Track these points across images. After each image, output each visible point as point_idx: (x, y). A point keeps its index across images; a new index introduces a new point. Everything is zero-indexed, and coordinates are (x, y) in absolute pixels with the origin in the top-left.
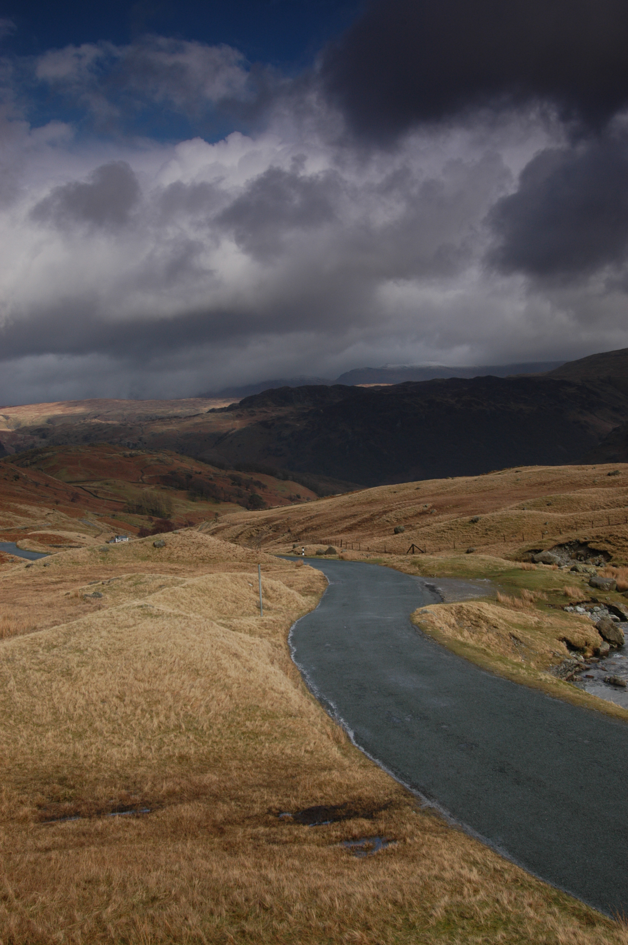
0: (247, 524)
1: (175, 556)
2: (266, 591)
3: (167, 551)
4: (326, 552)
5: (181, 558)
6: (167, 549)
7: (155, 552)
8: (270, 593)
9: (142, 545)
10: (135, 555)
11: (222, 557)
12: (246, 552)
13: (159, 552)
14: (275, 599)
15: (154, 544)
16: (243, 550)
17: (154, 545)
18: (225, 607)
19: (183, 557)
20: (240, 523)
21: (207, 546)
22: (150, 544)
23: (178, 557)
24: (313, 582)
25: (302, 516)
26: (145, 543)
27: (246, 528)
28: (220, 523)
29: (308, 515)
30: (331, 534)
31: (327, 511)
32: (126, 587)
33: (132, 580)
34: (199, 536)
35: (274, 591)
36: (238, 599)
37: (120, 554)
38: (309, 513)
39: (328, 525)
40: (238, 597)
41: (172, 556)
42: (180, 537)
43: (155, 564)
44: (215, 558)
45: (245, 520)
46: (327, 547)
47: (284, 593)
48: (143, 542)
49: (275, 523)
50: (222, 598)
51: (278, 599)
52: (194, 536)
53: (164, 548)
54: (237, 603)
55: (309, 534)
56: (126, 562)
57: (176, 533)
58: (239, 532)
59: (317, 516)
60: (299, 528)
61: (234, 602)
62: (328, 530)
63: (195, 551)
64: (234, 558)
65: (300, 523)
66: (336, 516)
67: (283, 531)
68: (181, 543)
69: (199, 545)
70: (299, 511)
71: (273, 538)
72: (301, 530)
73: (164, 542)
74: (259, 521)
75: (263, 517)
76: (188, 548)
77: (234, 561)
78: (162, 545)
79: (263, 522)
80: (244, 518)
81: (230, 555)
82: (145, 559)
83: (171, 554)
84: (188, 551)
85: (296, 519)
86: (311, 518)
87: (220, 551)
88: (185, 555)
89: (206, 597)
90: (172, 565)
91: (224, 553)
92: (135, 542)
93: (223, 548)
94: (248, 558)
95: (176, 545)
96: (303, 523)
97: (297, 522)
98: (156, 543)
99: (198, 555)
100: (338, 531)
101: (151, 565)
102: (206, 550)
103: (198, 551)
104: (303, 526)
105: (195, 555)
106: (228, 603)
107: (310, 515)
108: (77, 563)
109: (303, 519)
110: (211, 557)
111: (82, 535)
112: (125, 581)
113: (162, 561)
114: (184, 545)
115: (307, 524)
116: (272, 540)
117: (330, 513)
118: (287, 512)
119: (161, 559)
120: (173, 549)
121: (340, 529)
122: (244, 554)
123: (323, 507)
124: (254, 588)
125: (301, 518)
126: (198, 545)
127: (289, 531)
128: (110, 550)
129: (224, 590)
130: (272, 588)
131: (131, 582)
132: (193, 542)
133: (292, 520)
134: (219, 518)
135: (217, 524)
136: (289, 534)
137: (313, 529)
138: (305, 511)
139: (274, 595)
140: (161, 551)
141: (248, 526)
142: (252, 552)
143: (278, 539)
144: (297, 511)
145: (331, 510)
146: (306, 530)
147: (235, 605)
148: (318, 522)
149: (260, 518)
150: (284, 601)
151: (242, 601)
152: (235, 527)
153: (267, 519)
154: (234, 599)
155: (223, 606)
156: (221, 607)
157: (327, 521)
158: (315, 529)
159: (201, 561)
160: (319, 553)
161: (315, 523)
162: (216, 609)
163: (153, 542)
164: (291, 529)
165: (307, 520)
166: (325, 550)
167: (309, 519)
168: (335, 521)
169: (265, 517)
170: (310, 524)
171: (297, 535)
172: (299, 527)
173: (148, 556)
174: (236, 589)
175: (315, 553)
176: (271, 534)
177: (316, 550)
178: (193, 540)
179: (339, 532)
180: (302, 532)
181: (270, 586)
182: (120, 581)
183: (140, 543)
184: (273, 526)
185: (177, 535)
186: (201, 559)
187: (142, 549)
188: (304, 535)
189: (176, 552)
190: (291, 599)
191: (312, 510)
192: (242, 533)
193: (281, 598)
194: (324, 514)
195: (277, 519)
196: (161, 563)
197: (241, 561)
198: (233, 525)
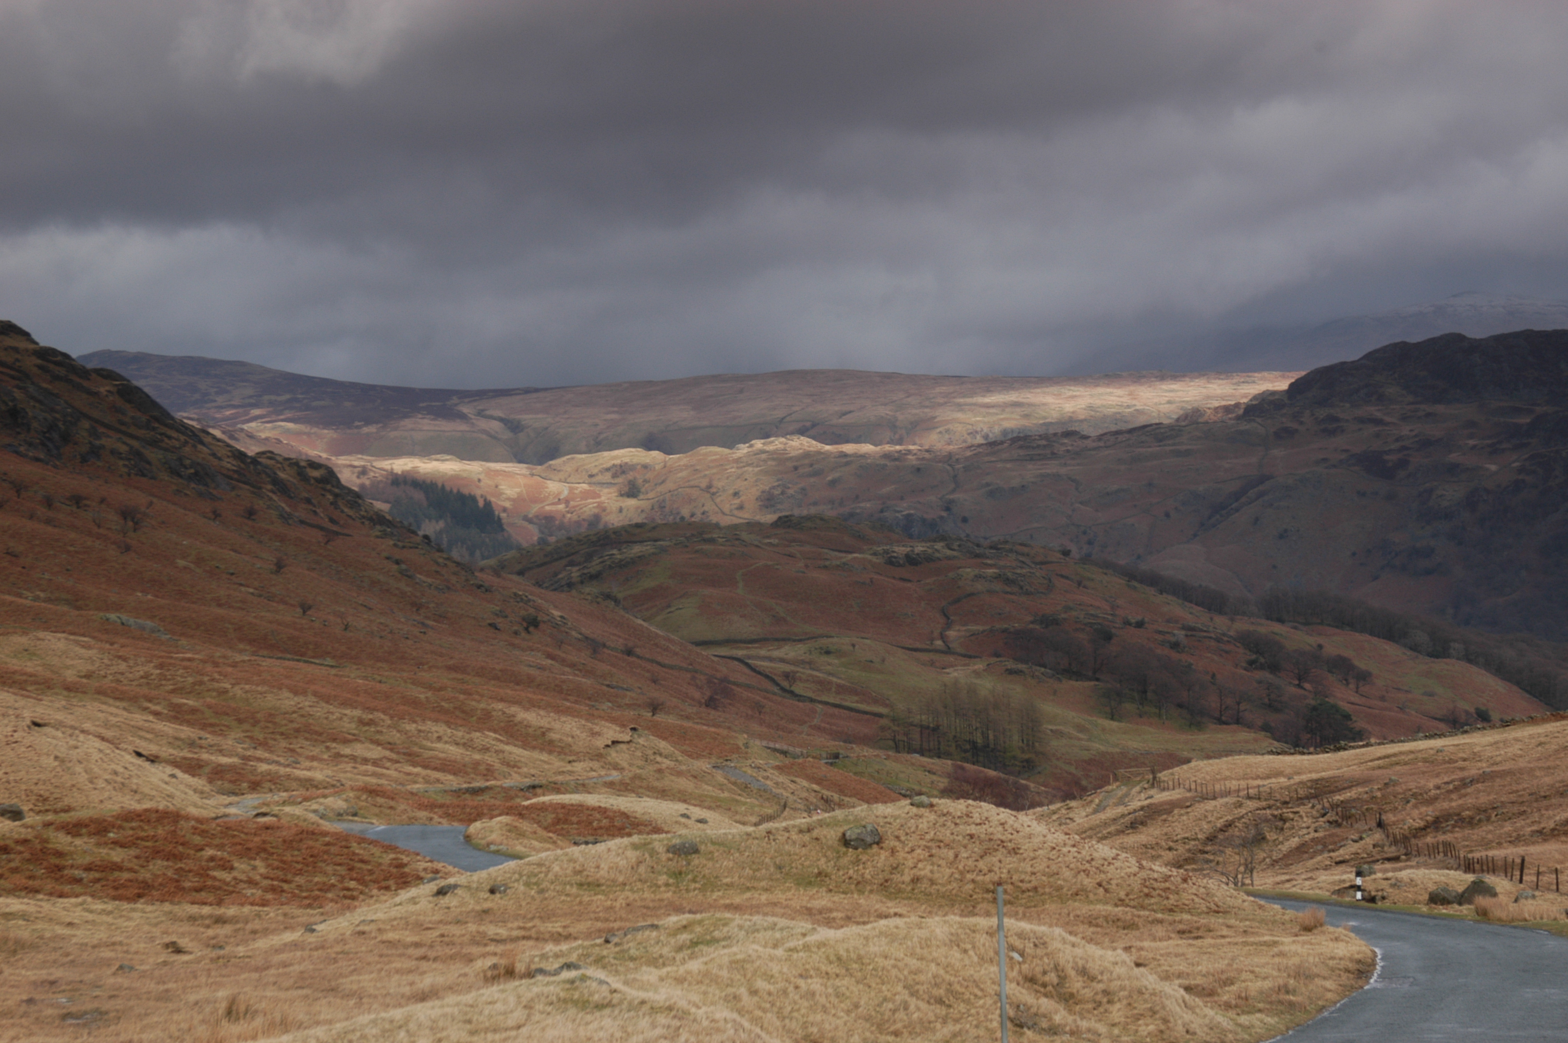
0: (1249, 797)
1: (907, 878)
2: (1063, 978)
3: (882, 858)
4: (1462, 895)
5: (924, 885)
6: (884, 855)
7: (845, 861)
8: (1076, 984)
9: (806, 838)
10: (779, 868)
11: (1059, 888)
12: (1143, 874)
13: (857, 862)
14: (1090, 1006)
15: (844, 835)
16: (1135, 869)
17: (845, 842)
18: (901, 1015)
19: (932, 882)
20: (1228, 793)
21: (1015, 851)
22: (831, 835)
23: (916, 880)
24: (1310, 977)
25: (1438, 775)
26: (815, 833)
27: (1243, 811)
28: (1164, 790)
29: (1461, 774)
30: (1517, 840)
31: (1522, 763)
32: (665, 951)
33: (692, 932)
34: (995, 819)
35: (1093, 979)
36: (957, 995)
37: (731, 864)
38: (1462, 769)
39: (1515, 809)
40: (957, 987)
41: (896, 877)
42: (932, 817)
43: (836, 899)
44: (1035, 889)
45: (1243, 784)
46: (1470, 877)
47: (1122, 988)
48: (809, 830)
49: (1338, 798)
50: (899, 988)
51: (1100, 1004)
52: (976, 817)
53: (875, 848)
54: (949, 1006)
55: (1441, 838)
56: (748, 889)
57: (919, 805)
58: (1220, 823)
59: (1484, 777)
60: (1414, 817)
61: (940, 1001)
62: (1508, 827)
63: (970, 863)
64: (1101, 889)
65: (1421, 798)
66: (1548, 780)
67: (1361, 826)
68: (928, 837)
69: (991, 846)
70: (1431, 761)
71: (1325, 845)
72: (1422, 824)
73: (875, 832)
74: (1288, 788)
75: (1304, 777)
76: (951, 854)
77: (1099, 901)
78: (869, 839)
79: (1302, 793)
80: (1245, 777)
81: (1087, 881)
82: (810, 883)
83: (895, 868)
84: (951, 864)
85: (1412, 785)
86: (1465, 783)
87: (1054, 868)
88: (936, 875)
89: (846, 981)
90: (890, 904)
91: (1067, 874)
92: (786, 829)
93: (1069, 858)
94: (1147, 895)
95: (913, 841)
96: (1435, 799)
97: (1414, 795)
98: (848, 834)
99: (980, 878)
100: (1540, 832)
101: (822, 900)
102: (1011, 862)
103: (981, 865)
104: (1430, 812)
105: (969, 876)
106: (913, 1002)
107: (1466, 774)
108: (593, 885)
109: (1438, 788)
110: (1024, 886)
111: (697, 812)
112: (669, 935)
113: (861, 892)
114: (940, 843)
115: (1446, 805)
116: (1321, 852)
117: (1532, 769)
118: (1391, 761)
119: (860, 885)
120: (901, 855)
121: (1551, 825)
122: (1136, 883)
123: (1515, 749)
124: (1025, 967)
125: (1431, 785)
126: (986, 845)
127: (1380, 825)
128: (703, 847)
129: (914, 963)
130: (1083, 972)
131: (685, 937)
132: (971, 836)
133: (1399, 789)
134: (1163, 775)
135: (1152, 792)
136: (1378, 836)
137: (1462, 820)
138: (1451, 761)
139: (1087, 993)
140: (864, 858)
141: (1251, 805)
142: (1167, 878)
143: (1341, 851)
144: (1425, 760)
145: (1539, 759)
146: (1436, 824)
147: (942, 1011)
148: (1484, 799)
149: (1297, 779)
150: (1117, 1012)
151: (967, 1002)
152: (1209, 805)
153: (1316, 781)
154: (942, 992)
155: (894, 1011)
156: (888, 1014)
157: (1513, 797)
158: (1471, 823)
159: (989, 896)
160: (1436, 899)
161: (1470, 801)
162: (868, 1019)
163: (841, 830)
164: (1389, 818)
165: (1450, 792)
166: (1460, 889)
167: (1456, 789)
168: (1541, 798)
169: (1314, 776)
170: (1455, 803)
171: (1405, 839)
172: (1415, 813)
173: (820, 874)
174: (958, 965)
175: (1427, 897)
176: (1320, 834)
177: (1432, 887)
178: (973, 829)
179: (1543, 835)
180: (1424, 828)
181: (1080, 963)
182: (654, 934)
183: (801, 831)
184: (1334, 806)
185: (922, 811)
186: (988, 891)
187: (804, 851)
188: (1429, 839)
189: (910, 863)
190: (1141, 1007)
191: (1475, 757)
192: (1229, 825)
193: (1110, 1002)
194: (1510, 773)
195: (1353, 783)
196: (856, 896)
197: (1121, 902)
198: (1204, 798)
